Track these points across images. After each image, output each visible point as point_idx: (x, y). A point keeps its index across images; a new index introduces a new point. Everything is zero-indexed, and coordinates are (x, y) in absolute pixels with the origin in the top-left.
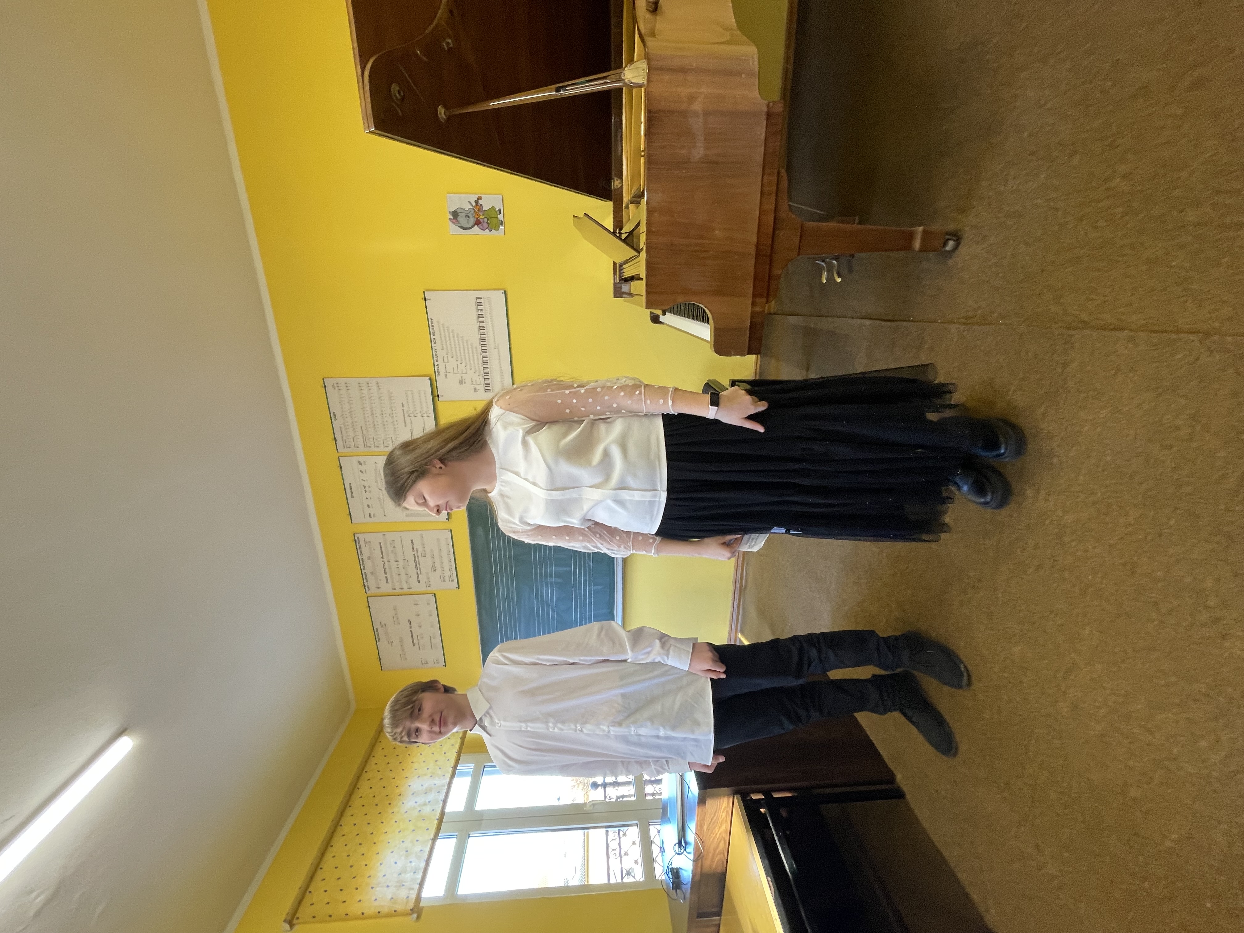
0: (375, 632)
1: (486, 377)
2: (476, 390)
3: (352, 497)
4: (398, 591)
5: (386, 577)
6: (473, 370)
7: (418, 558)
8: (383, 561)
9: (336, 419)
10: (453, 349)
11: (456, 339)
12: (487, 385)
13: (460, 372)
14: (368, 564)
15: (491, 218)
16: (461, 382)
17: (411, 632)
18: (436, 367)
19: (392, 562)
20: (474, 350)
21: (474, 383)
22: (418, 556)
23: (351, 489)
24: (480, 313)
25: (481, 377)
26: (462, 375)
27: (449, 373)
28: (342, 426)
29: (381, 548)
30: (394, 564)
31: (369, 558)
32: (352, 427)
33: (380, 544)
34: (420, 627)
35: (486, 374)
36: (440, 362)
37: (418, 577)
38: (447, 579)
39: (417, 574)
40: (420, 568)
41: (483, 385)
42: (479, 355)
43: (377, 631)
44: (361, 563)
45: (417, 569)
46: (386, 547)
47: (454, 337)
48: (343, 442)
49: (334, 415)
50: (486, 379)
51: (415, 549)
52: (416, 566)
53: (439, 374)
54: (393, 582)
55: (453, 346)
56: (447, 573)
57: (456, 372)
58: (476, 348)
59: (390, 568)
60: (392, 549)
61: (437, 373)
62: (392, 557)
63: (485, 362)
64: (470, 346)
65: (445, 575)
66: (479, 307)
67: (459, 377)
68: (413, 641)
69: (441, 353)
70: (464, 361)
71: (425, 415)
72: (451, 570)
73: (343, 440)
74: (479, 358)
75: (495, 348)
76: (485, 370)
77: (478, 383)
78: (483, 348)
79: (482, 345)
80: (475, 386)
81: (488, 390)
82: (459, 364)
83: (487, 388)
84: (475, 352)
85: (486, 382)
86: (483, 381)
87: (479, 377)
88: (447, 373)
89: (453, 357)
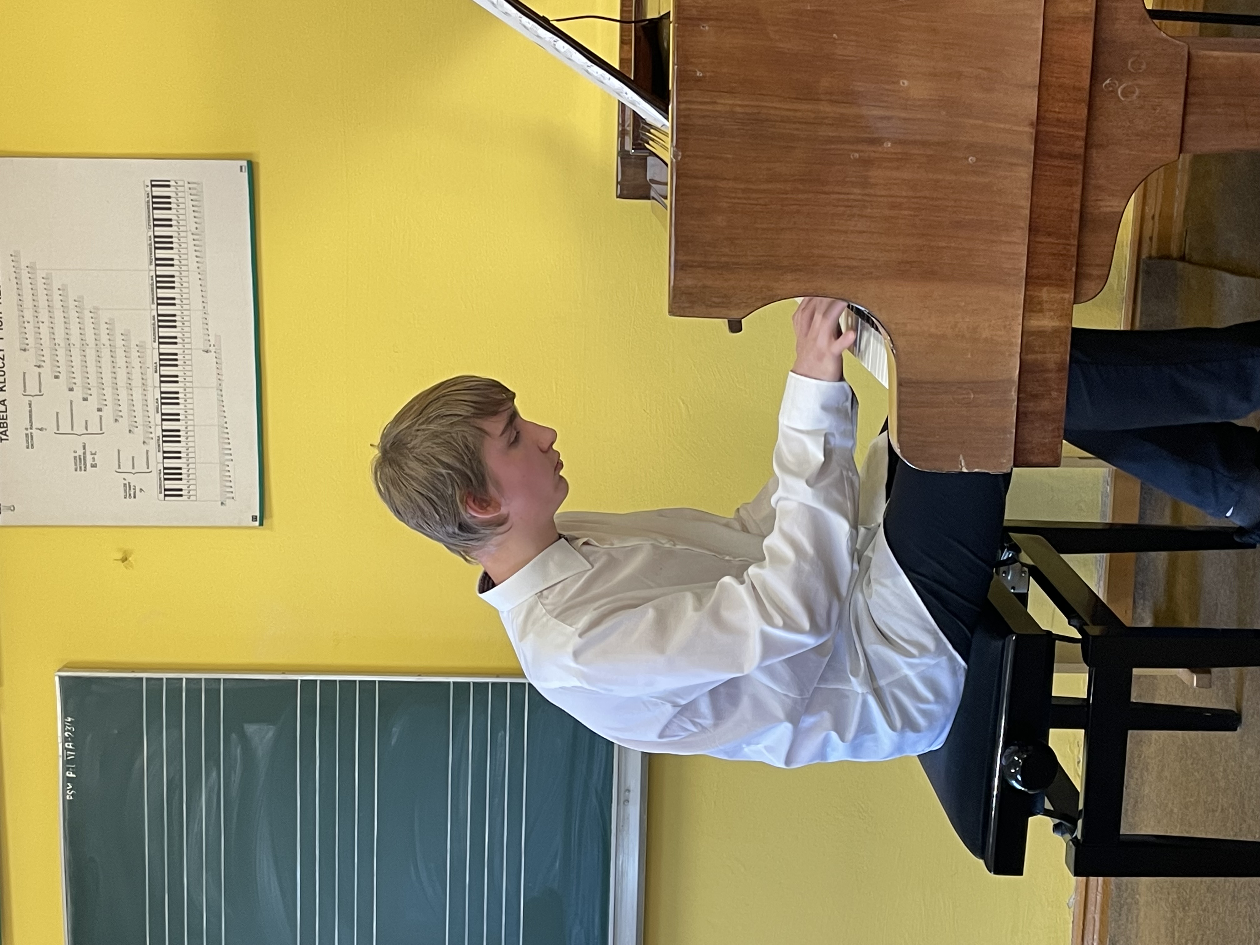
1: (168, 447)
2: (130, 491)
6: (124, 422)
10: (61, 352)
11: (73, 315)
12: (172, 474)
13: (79, 428)
16: (80, 463)
20: (134, 354)
21: (126, 466)
24: (160, 231)
25: (153, 444)
26: (84, 438)
27: (41, 429)
35: (170, 436)
36: (12, 393)
41: (155, 475)
42: (150, 371)
47: (65, 308)
50: (168, 455)
55: (60, 338)
57: (65, 427)
58: (141, 347)
63: (170, 398)
64: (119, 343)
66: (158, 214)
67: (76, 443)
69: (16, 364)
70: (94, 391)
74: (149, 382)
75: (207, 352)
76: (168, 425)
77: (141, 465)
78: (165, 349)
79: (162, 340)
80: (130, 478)
81: (176, 493)
82: (78, 404)
83: (169, 485)
84: (135, 362)
85: (169, 463)
86: (157, 461)
87: (146, 447)
88: (34, 431)
89: (57, 377)
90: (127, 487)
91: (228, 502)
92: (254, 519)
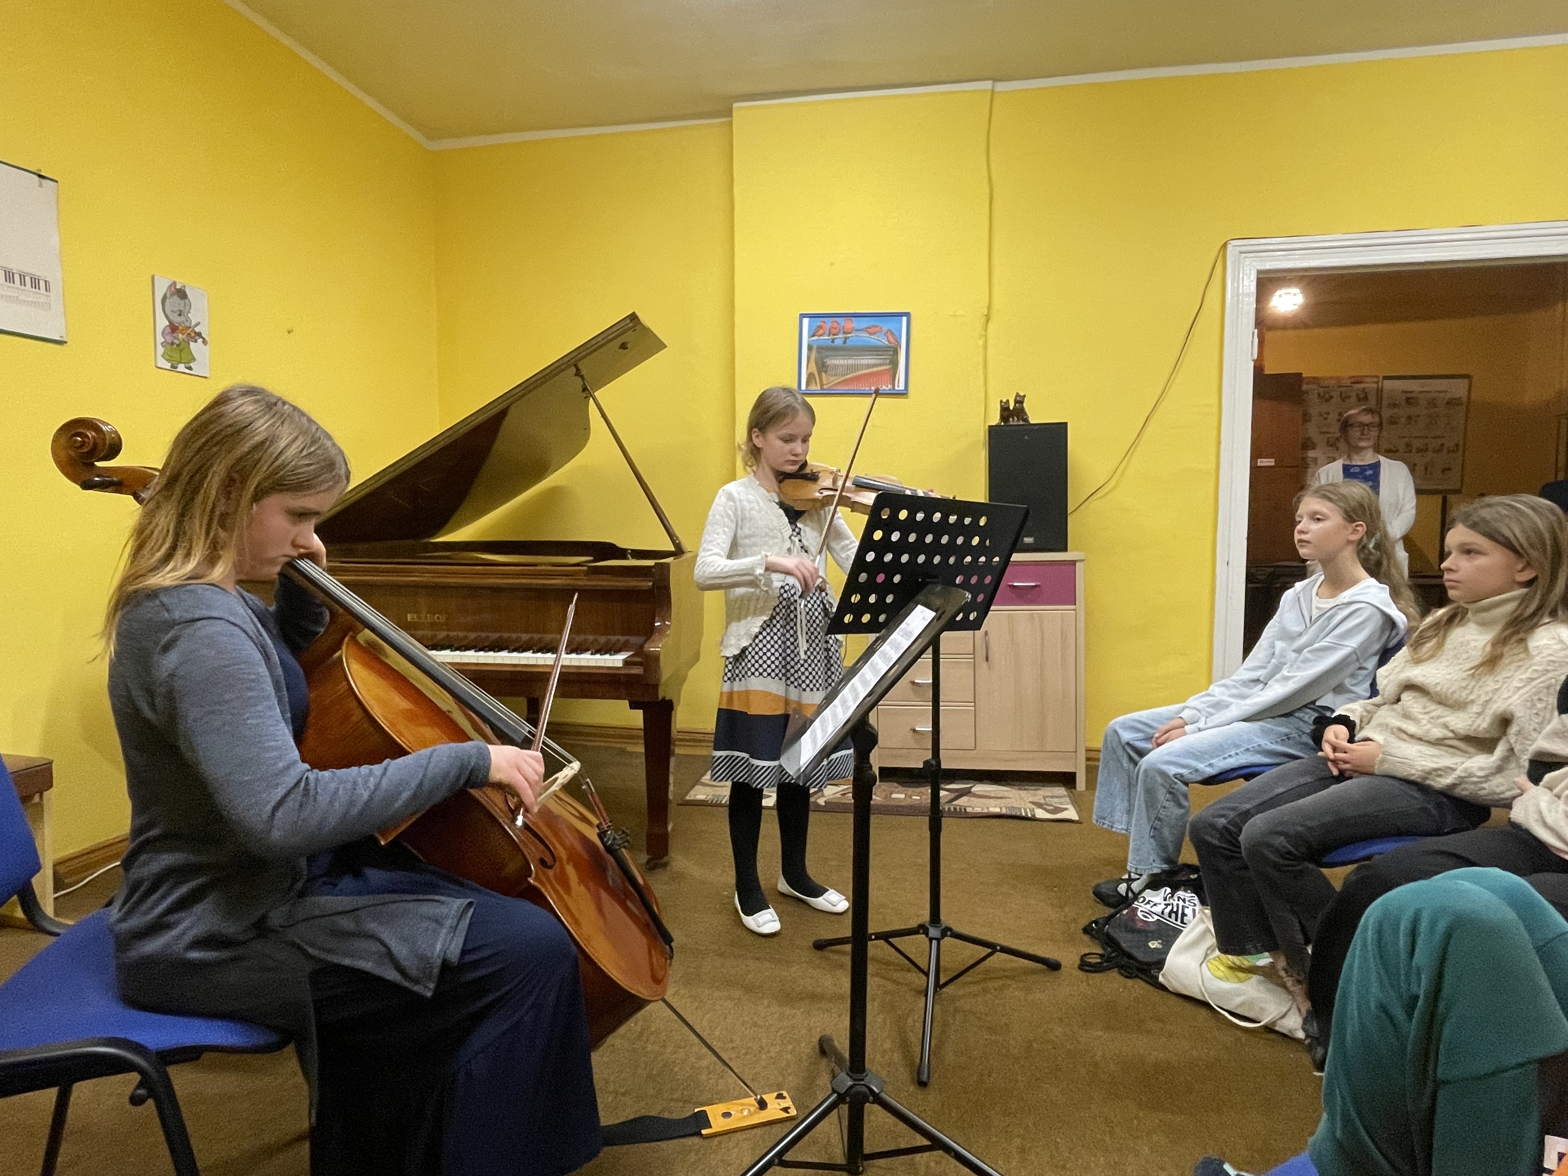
15: (181, 351)
24: (17, 277)
66: (28, 279)
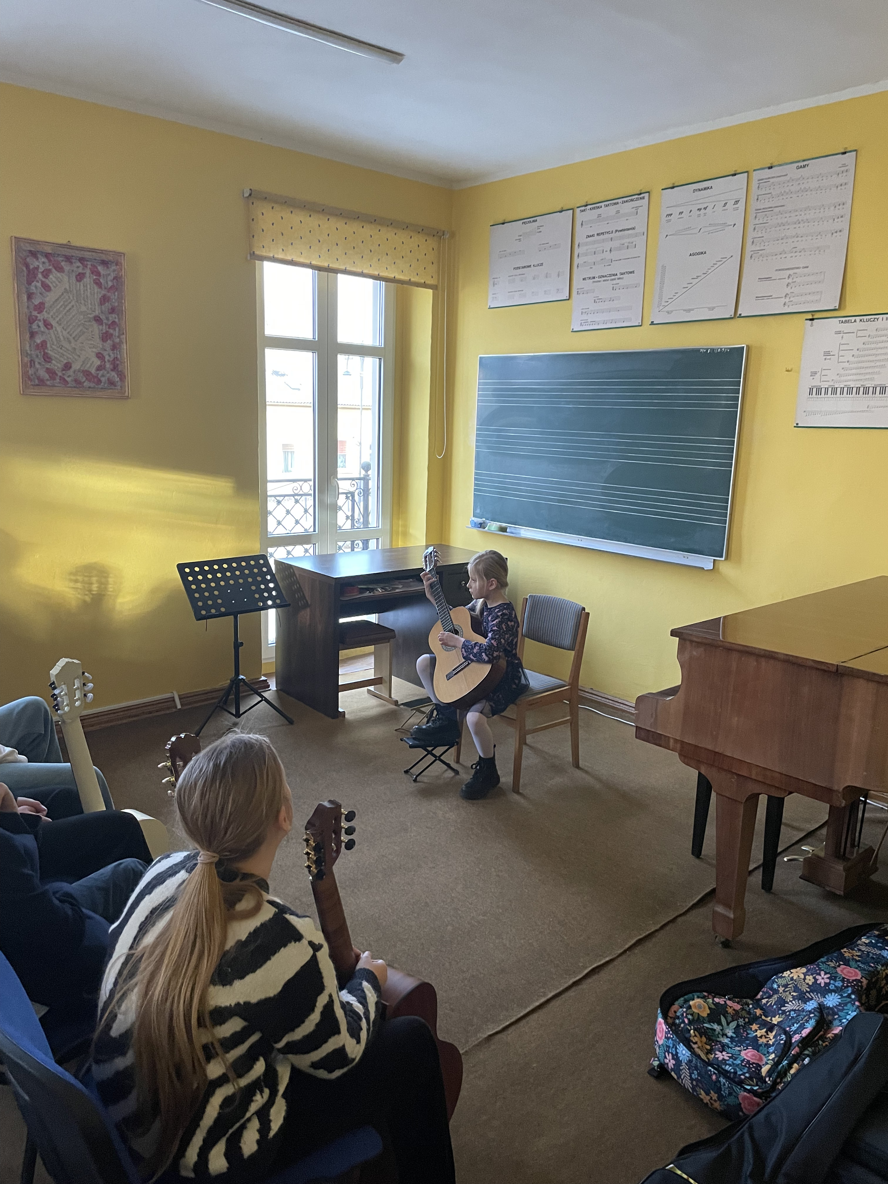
0: (533, 218)
1: (830, 390)
2: (814, 374)
3: (694, 191)
4: (576, 251)
5: (593, 236)
6: (842, 372)
7: (613, 280)
8: (612, 231)
9: (798, 168)
10: (874, 345)
12: (819, 391)
13: (841, 353)
14: (612, 210)
16: (827, 354)
17: (530, 266)
18: (853, 319)
19: (611, 244)
20: (871, 376)
21: (824, 373)
22: (615, 279)
23: (705, 189)
25: (832, 384)
26: (837, 356)
27: (842, 337)
28: (787, 178)
29: (628, 229)
30: (607, 246)
31: (618, 212)
32: (785, 192)
33: (634, 229)
34: (534, 279)
35: (834, 391)
36: (859, 325)
37: (590, 278)
38: (585, 317)
39: (594, 278)
40: (600, 281)
41: (820, 384)
42: (862, 384)
43: (534, 221)
44: (613, 201)
45: (600, 277)
46: (629, 236)
48: (766, 179)
49: (804, 166)
50: (827, 389)
51: (622, 276)
52: (603, 277)
53: (842, 322)
54: (586, 244)
55: (880, 345)
56: (590, 318)
57: (842, 347)
58: (872, 379)
59: (603, 241)
60: (626, 245)
61: (844, 319)
62: (616, 244)
63: (850, 390)
64: (876, 370)
65: (589, 315)
67: (835, 352)
68: (519, 268)
69: (871, 326)
70: (856, 359)
71: (787, 300)
72: (594, 323)
73: (769, 178)
74: (858, 382)
75: (868, 407)
76: (839, 390)
77: (823, 379)
78: (871, 389)
79: (875, 388)
80: (819, 374)
81: (811, 393)
82: (852, 353)
83: (814, 390)
84: (867, 377)
85: (823, 390)
86: (825, 385)
87: (831, 380)
88: (842, 334)
89: (864, 344)
90: (815, 373)
91: (805, 414)
92: (797, 424)
